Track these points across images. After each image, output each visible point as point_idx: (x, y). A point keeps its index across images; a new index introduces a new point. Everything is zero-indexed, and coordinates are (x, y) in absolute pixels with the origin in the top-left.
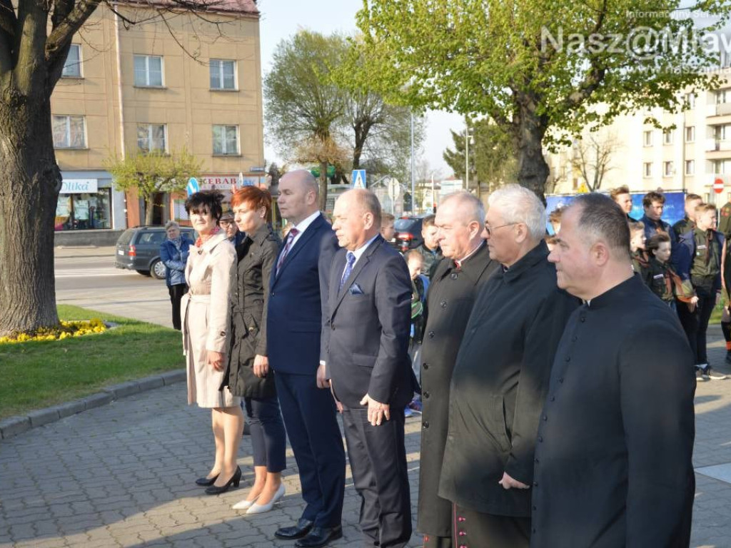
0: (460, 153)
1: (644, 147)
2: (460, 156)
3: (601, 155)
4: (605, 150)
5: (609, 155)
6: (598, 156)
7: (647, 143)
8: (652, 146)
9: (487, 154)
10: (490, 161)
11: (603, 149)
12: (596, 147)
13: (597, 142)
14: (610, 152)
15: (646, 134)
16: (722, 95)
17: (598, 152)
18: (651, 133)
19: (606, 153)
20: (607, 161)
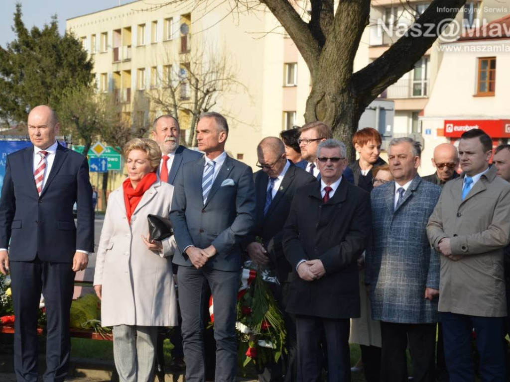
0: (6, 78)
1: (284, 87)
2: (6, 83)
3: (200, 94)
4: (207, 87)
5: (215, 95)
6: (196, 97)
7: (289, 82)
8: (295, 86)
9: (43, 83)
10: (49, 94)
11: (204, 85)
12: (193, 81)
13: (196, 72)
14: (215, 90)
15: (287, 66)
16: (392, 16)
17: (197, 89)
18: (295, 66)
19: (208, 91)
20: (212, 102)
